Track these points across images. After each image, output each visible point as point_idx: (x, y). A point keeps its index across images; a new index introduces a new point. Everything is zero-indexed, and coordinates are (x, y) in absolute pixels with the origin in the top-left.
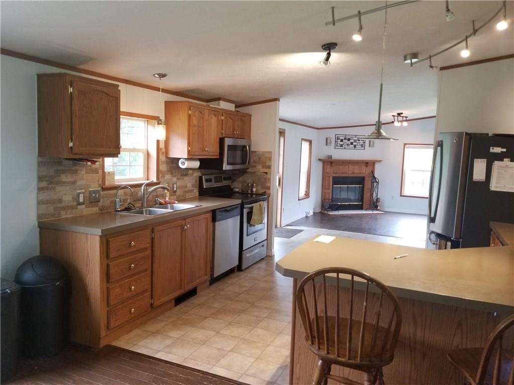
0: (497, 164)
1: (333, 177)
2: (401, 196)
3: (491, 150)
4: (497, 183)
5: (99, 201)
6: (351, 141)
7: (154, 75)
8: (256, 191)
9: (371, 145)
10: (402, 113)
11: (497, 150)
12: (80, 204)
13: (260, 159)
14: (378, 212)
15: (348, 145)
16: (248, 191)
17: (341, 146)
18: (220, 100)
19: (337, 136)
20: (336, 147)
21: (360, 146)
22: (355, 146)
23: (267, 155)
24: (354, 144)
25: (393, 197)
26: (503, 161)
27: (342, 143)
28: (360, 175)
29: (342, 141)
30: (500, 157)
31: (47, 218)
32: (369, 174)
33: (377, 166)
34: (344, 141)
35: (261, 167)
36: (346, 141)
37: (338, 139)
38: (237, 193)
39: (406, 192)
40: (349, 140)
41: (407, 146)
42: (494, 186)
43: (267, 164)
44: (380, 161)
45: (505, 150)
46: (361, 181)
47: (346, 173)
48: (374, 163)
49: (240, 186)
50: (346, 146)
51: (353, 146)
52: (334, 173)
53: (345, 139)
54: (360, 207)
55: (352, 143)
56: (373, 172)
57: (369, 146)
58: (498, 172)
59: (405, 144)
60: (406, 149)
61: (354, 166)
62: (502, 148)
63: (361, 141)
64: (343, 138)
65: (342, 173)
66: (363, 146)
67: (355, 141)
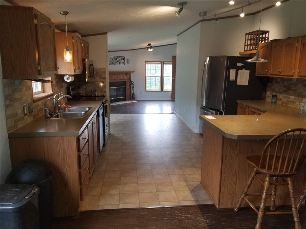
0: (240, 71)
1: (110, 82)
2: (145, 91)
3: (238, 65)
4: (240, 81)
5: (33, 112)
6: (118, 60)
7: (60, 13)
8: (97, 95)
9: (128, 63)
10: (151, 44)
11: (240, 65)
12: (25, 115)
13: (97, 73)
14: (135, 101)
16: (92, 95)
18: (76, 32)
19: (110, 56)
20: (110, 64)
21: (122, 63)
22: (120, 63)
23: (102, 70)
24: (119, 61)
25: (141, 92)
26: (242, 70)
27: (113, 61)
28: (124, 81)
29: (113, 60)
30: (241, 68)
31: (12, 130)
32: (128, 79)
33: (132, 75)
34: (114, 60)
35: (99, 79)
36: (115, 60)
37: (110, 58)
38: (83, 97)
39: (147, 89)
40: (116, 59)
41: (147, 63)
42: (239, 83)
43: (103, 76)
44: (133, 72)
45: (243, 65)
46: (124, 84)
47: (116, 80)
48: (130, 73)
49: (84, 92)
50: (115, 63)
51: (118, 63)
52: (110, 80)
53: (114, 59)
54: (125, 100)
55: (118, 61)
56: (130, 78)
57: (127, 63)
58: (240, 76)
59: (145, 62)
60: (146, 65)
61: (120, 75)
62: (242, 64)
63: (123, 60)
64: (113, 58)
65: (114, 80)
66: (124, 63)
67: (120, 60)
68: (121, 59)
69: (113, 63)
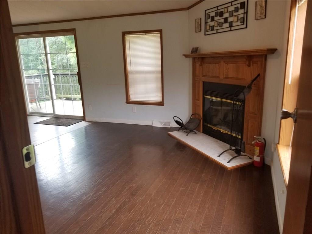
1: (204, 82)
6: (226, 15)
15: (220, 25)
17: (212, 28)
19: (207, 12)
20: (206, 34)
21: (239, 23)
22: (231, 26)
24: (230, 19)
27: (212, 24)
28: (238, 83)
29: (213, 19)
34: (215, 18)
36: (218, 17)
37: (208, 17)
40: (221, 14)
47: (216, 77)
50: (218, 28)
51: (227, 25)
52: (204, 76)
53: (217, 14)
55: (226, 20)
63: (241, 11)
64: (213, 14)
65: (213, 77)
66: (244, 21)
67: (231, 15)
68: (237, 10)
69: (213, 30)
